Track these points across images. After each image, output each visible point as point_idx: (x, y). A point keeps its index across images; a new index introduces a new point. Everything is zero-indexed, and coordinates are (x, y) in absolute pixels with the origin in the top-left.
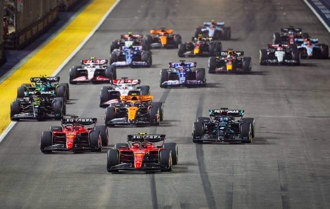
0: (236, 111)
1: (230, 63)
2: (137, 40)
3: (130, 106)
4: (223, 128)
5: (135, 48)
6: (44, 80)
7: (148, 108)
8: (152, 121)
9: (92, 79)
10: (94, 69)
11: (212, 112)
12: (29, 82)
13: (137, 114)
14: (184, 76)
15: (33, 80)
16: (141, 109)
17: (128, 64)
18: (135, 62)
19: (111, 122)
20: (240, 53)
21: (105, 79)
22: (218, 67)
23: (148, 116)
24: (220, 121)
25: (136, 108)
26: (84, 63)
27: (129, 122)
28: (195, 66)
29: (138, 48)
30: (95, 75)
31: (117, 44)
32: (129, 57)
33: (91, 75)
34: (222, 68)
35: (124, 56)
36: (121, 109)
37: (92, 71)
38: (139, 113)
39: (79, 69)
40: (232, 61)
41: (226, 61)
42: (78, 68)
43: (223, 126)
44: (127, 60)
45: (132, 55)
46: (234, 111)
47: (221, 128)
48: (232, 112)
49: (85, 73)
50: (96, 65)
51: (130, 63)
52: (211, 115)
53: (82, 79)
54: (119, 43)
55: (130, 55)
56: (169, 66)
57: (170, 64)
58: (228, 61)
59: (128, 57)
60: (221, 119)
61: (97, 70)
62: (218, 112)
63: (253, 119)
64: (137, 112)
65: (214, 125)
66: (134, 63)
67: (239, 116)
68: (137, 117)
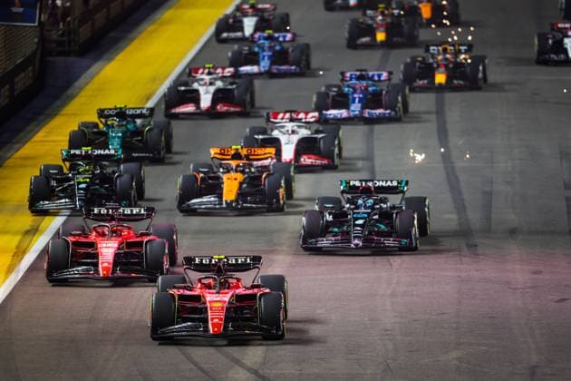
0: (391, 181)
1: (442, 69)
2: (266, 15)
3: (228, 172)
4: (360, 222)
5: (279, 37)
6: (121, 114)
7: (264, 176)
8: (270, 204)
9: (208, 110)
10: (212, 89)
11: (344, 184)
12: (94, 118)
13: (240, 188)
14: (359, 102)
15: (101, 113)
16: (249, 177)
17: (262, 70)
18: (276, 67)
19: (189, 206)
20: (465, 48)
21: (232, 109)
22: (420, 79)
23: (262, 192)
24: (358, 207)
25: (240, 177)
26: (194, 74)
27: (224, 205)
28: (389, 79)
29: (284, 37)
30: (215, 101)
31: (227, 22)
32: (266, 58)
33: (206, 101)
34: (426, 82)
35: (256, 54)
36: (210, 178)
37: (207, 92)
38: (245, 185)
39: (183, 88)
40: (446, 66)
41: (435, 65)
42: (181, 85)
43: (362, 218)
44: (262, 64)
45: (270, 54)
46: (389, 183)
47: (357, 222)
48: (384, 184)
49: (194, 97)
50: (216, 79)
51: (267, 68)
52: (343, 192)
53: (190, 108)
54: (231, 21)
55: (267, 53)
56: (340, 77)
57: (343, 74)
58: (439, 66)
59: (264, 57)
60: (360, 202)
61: (218, 91)
62: (358, 184)
63: (425, 199)
64: (241, 184)
65: (346, 214)
66: (275, 69)
67: (397, 193)
68: (241, 195)
